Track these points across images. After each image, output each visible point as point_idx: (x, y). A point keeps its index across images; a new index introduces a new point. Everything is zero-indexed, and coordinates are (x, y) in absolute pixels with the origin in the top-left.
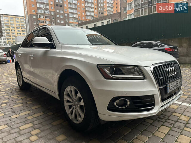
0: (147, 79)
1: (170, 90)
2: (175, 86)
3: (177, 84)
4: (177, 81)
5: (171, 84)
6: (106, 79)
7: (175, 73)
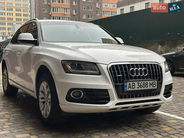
0: (102, 75)
1: (131, 88)
2: (141, 87)
3: (145, 85)
4: (145, 82)
5: (133, 83)
6: (66, 73)
7: (146, 75)
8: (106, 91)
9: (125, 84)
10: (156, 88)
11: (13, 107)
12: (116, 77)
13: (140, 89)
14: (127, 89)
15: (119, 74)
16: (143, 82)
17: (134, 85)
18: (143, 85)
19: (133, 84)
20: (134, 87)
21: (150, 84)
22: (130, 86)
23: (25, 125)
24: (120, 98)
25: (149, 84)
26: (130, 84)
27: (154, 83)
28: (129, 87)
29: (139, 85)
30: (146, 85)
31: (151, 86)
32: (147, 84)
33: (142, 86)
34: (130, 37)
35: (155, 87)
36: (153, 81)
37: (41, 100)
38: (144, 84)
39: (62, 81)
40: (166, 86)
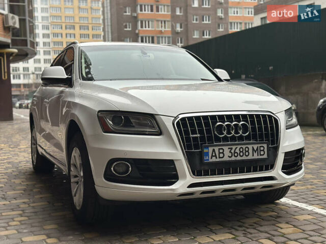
0: (163, 135)
1: (216, 158)
2: (236, 155)
3: (244, 152)
4: (244, 147)
5: (219, 149)
6: (105, 132)
7: (247, 134)
8: (171, 162)
9: (205, 150)
10: (265, 156)
11: (39, 191)
12: (188, 139)
13: (233, 158)
14: (208, 160)
15: (194, 132)
16: (239, 147)
17: (223, 153)
18: (240, 152)
19: (221, 151)
20: (221, 155)
21: (254, 151)
22: (214, 155)
23: (47, 221)
24: (197, 176)
25: (251, 151)
26: (214, 150)
27: (262, 149)
28: (212, 156)
29: (233, 151)
30: (246, 151)
31: (255, 154)
32: (247, 149)
33: (237, 153)
34: (271, 68)
35: (263, 155)
36: (259, 145)
37: (73, 180)
38: (241, 150)
39: (97, 146)
40: (287, 154)
